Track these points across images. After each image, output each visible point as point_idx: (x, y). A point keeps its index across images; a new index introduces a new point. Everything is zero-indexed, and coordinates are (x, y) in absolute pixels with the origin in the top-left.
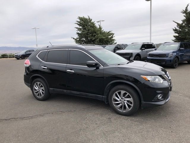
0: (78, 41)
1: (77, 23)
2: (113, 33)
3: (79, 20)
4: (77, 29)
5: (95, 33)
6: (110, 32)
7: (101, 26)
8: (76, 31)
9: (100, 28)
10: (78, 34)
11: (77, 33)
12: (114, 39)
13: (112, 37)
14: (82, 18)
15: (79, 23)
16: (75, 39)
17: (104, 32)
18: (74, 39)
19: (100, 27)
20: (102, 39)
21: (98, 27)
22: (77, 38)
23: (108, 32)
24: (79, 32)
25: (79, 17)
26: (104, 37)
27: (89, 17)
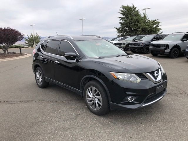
0: (121, 30)
1: (121, 12)
2: (159, 21)
3: (122, 9)
4: (120, 19)
5: (138, 22)
6: (156, 20)
7: (146, 15)
8: (119, 21)
9: (145, 17)
10: (121, 23)
11: (119, 22)
12: (160, 29)
13: (158, 26)
14: (125, 7)
15: (122, 12)
16: (118, 29)
17: (149, 21)
18: (116, 28)
19: (144, 15)
20: (145, 28)
21: (143, 15)
22: (120, 28)
23: (154, 21)
24: (122, 22)
25: (123, 6)
26: (147, 27)
27: (133, 5)
